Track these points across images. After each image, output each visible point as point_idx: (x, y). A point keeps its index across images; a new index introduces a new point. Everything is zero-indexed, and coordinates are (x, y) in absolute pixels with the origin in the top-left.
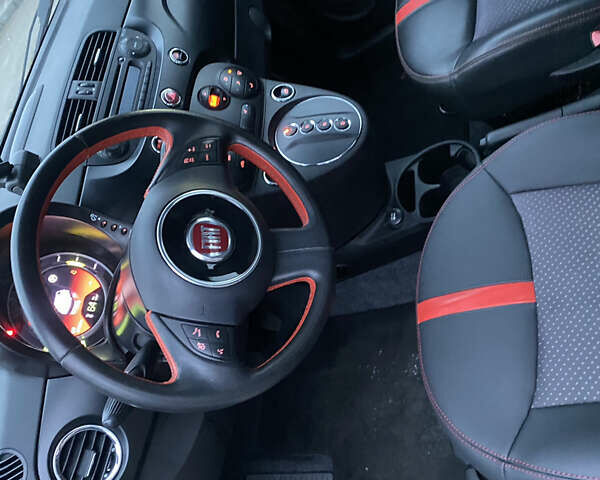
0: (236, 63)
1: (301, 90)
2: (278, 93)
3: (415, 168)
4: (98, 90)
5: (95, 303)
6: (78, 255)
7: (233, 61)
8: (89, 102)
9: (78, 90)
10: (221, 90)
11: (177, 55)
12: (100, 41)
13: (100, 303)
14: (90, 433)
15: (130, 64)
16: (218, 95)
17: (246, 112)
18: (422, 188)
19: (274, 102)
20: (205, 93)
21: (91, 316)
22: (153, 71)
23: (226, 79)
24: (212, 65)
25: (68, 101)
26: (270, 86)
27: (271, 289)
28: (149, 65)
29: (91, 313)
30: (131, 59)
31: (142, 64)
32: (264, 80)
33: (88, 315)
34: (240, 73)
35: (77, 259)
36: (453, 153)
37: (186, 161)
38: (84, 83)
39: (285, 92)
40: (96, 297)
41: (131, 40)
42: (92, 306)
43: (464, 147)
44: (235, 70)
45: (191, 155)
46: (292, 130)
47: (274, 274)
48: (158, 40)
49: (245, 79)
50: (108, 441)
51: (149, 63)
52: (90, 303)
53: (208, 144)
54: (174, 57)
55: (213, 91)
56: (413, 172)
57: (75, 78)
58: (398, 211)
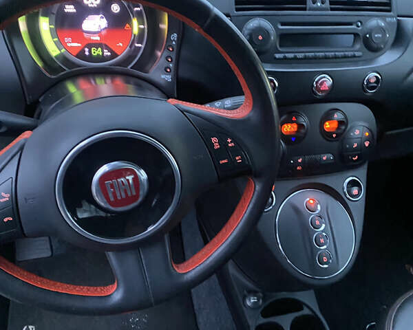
1: (358, 207)
2: (353, 183)
4: (319, 9)
5: (101, 53)
6: (146, 27)
8: (304, 2)
10: (345, 130)
11: (373, 80)
13: (102, 59)
15: (356, 35)
16: (338, 128)
17: (324, 158)
18: (286, 321)
21: (87, 53)
23: (357, 132)
28: (357, 54)
29: (90, 51)
30: (361, 35)
31: (358, 46)
32: (366, 166)
33: (87, 50)
34: (367, 144)
35: (142, 26)
37: (214, 140)
39: (355, 191)
40: (107, 53)
41: (383, 30)
42: (96, 52)
44: (370, 139)
45: (223, 143)
46: (312, 207)
49: (362, 150)
51: (360, 54)
52: (100, 49)
54: (370, 78)
55: (341, 122)
56: (301, 310)
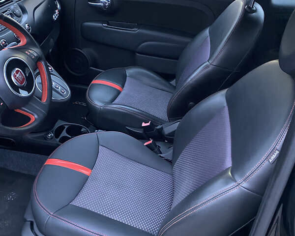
1: (55, 72)
3: (66, 127)
18: (64, 134)
36: (82, 130)
43: (87, 131)
54: (27, 26)
56: (65, 127)
58: (52, 135)
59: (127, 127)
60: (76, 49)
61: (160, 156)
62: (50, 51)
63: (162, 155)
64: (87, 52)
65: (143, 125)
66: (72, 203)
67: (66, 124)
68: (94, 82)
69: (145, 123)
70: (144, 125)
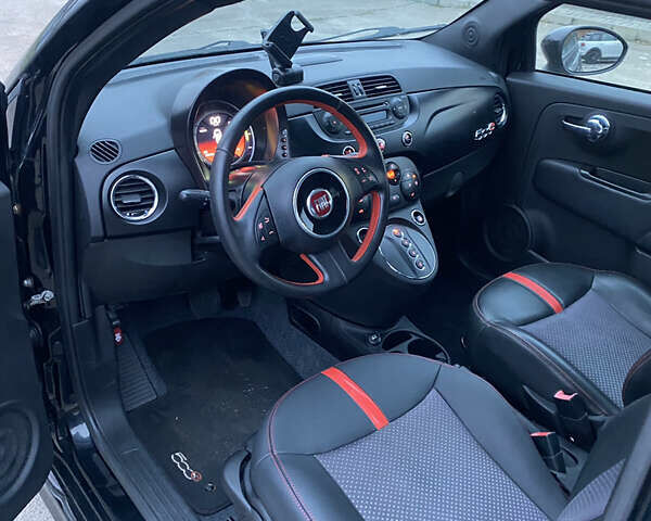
0: (421, 178)
1: (426, 228)
2: (416, 214)
3: (414, 338)
4: (361, 97)
6: (253, 133)
7: (421, 175)
8: (351, 96)
9: (355, 85)
10: (400, 176)
11: (408, 137)
12: (391, 84)
14: (151, 191)
15: (387, 110)
16: (396, 175)
19: (409, 214)
20: (392, 166)
22: (391, 127)
24: (412, 163)
25: (345, 82)
26: (418, 207)
27: (303, 257)
28: (392, 122)
30: (390, 109)
31: (390, 117)
32: (419, 201)
34: (416, 183)
35: (250, 134)
37: (356, 169)
38: (361, 87)
39: (420, 218)
41: (401, 104)
44: (417, 179)
45: (361, 171)
46: (398, 234)
47: (315, 254)
48: (410, 121)
49: (414, 188)
50: (151, 206)
53: (371, 178)
54: (405, 136)
55: (396, 171)
57: (361, 80)
59: (525, 387)
60: (514, 207)
61: (555, 476)
62: (451, 194)
63: (559, 475)
64: (534, 217)
65: (556, 396)
66: (317, 457)
67: (416, 333)
68: (509, 275)
69: (565, 393)
70: (559, 395)
